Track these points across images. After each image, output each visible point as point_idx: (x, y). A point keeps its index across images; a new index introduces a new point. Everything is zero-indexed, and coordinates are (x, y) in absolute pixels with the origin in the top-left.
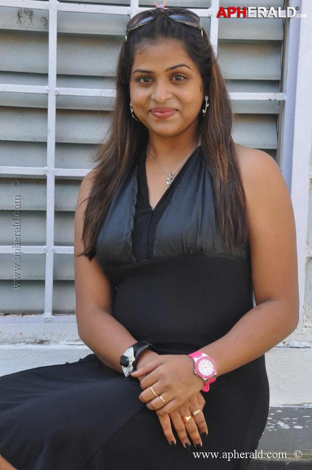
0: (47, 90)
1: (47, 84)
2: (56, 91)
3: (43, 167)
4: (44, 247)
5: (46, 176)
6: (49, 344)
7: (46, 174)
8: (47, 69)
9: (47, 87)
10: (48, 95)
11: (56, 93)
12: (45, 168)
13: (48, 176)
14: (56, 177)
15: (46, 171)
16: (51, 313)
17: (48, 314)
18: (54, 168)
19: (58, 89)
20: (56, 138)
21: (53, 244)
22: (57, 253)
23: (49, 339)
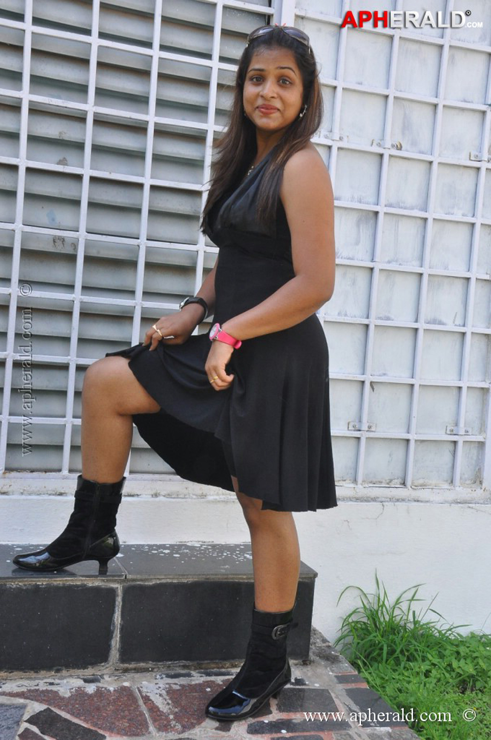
0: (74, 298)
1: (73, 292)
2: (81, 299)
3: (67, 356)
4: (65, 419)
5: (69, 364)
6: (66, 496)
7: (69, 362)
8: (74, 282)
9: (73, 295)
10: (74, 301)
11: (81, 300)
12: (69, 357)
13: (70, 363)
14: (77, 365)
15: (70, 360)
16: (67, 471)
17: (65, 472)
18: (75, 358)
19: (82, 297)
20: (79, 334)
21: (72, 417)
22: (75, 424)
23: (67, 492)
